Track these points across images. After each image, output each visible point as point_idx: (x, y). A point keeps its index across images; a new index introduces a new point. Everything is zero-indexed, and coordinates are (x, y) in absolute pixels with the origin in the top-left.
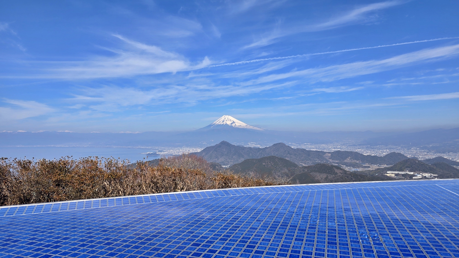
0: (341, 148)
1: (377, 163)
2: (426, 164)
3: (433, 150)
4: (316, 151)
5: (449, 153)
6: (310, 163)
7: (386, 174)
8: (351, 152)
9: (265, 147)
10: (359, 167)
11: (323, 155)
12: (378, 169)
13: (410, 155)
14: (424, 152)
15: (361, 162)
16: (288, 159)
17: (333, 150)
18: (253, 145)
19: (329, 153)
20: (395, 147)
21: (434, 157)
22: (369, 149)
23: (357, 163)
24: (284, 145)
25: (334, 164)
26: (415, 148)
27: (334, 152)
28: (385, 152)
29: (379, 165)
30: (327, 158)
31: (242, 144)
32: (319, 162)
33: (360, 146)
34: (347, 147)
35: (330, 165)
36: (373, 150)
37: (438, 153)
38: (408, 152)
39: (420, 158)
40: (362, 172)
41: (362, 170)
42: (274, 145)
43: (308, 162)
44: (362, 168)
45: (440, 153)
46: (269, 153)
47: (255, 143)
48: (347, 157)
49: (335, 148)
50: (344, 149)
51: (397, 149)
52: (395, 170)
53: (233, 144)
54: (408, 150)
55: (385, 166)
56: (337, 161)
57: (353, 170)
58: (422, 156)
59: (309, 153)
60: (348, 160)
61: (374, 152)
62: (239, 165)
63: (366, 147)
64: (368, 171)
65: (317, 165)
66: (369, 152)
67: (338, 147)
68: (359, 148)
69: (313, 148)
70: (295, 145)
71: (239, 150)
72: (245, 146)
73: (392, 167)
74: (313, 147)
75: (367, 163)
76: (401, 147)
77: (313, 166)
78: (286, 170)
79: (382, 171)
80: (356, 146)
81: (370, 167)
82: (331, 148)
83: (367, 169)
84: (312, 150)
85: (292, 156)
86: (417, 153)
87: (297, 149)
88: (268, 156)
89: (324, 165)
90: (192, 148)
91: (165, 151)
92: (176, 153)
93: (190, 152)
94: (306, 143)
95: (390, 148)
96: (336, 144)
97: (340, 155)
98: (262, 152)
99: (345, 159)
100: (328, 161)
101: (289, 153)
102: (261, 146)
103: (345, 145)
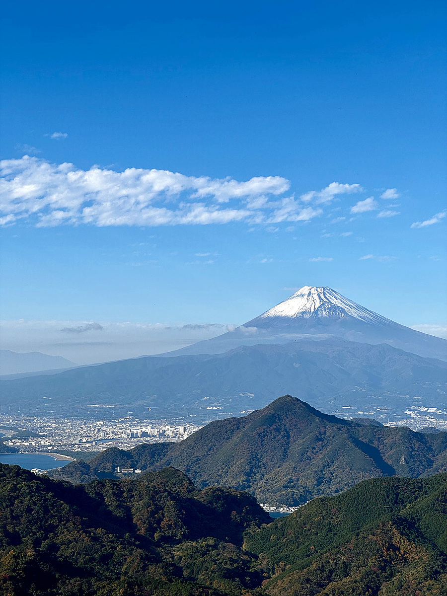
18: (429, 419)
47: (438, 411)
90: (159, 424)
91: (40, 436)
92: (87, 442)
93: (143, 440)
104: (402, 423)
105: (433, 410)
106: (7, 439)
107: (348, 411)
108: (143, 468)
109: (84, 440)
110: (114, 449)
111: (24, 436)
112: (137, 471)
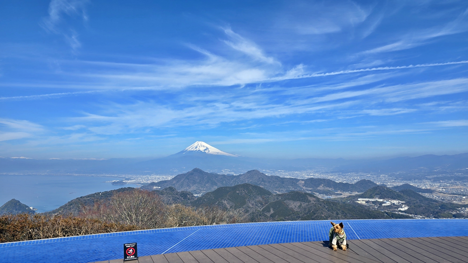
0: (314, 175)
1: (349, 191)
2: (394, 191)
3: (400, 178)
4: (290, 179)
5: (414, 180)
6: (284, 191)
7: (357, 202)
8: (324, 179)
9: (240, 174)
10: (331, 195)
11: (297, 182)
12: (350, 196)
13: (379, 182)
14: (392, 179)
15: (333, 190)
16: (261, 186)
17: (307, 177)
18: (227, 172)
19: (303, 180)
20: (365, 174)
21: (401, 184)
22: (341, 176)
23: (330, 191)
24: (259, 172)
25: (307, 192)
26: (384, 175)
27: (308, 179)
28: (356, 179)
29: (351, 193)
30: (301, 186)
31: (216, 171)
32: (293, 189)
33: (332, 174)
34: (320, 174)
35: (303, 192)
37: (405, 180)
39: (388, 185)
40: (334, 200)
41: (334, 198)
42: (249, 172)
43: (282, 189)
44: (335, 195)
45: (406, 180)
46: (243, 181)
47: (229, 170)
48: (319, 185)
49: (308, 176)
50: (317, 176)
51: (367, 176)
52: (366, 198)
53: (207, 171)
54: (377, 177)
55: (357, 193)
56: (310, 189)
57: (326, 197)
58: (390, 183)
59: (283, 180)
60: (321, 188)
61: (345, 180)
62: (212, 194)
63: (338, 175)
64: (340, 198)
65: (290, 193)
66: (341, 179)
67: (311, 174)
68: (331, 176)
69: (287, 176)
70: (270, 172)
71: (211, 178)
72: (219, 174)
73: (362, 194)
74: (287, 174)
75: (339, 191)
76: (371, 174)
77: (287, 193)
78: (260, 198)
79: (353, 198)
80: (328, 173)
81: (342, 195)
82: (306, 175)
83: (339, 196)
85: (266, 183)
86: (385, 180)
87: (271, 176)
88: (243, 183)
89: (297, 193)
90: (162, 176)
91: (132, 179)
92: (145, 181)
93: (159, 180)
94: (280, 171)
95: (361, 175)
96: (309, 171)
97: (313, 182)
98: (236, 179)
99: (318, 186)
100: (301, 188)
101: (263, 181)
102: (235, 173)
103: (318, 172)
104: (221, 174)
105: (228, 170)
106: (124, 180)
109: (144, 180)
110: (153, 182)
111: (128, 179)
112: (160, 187)
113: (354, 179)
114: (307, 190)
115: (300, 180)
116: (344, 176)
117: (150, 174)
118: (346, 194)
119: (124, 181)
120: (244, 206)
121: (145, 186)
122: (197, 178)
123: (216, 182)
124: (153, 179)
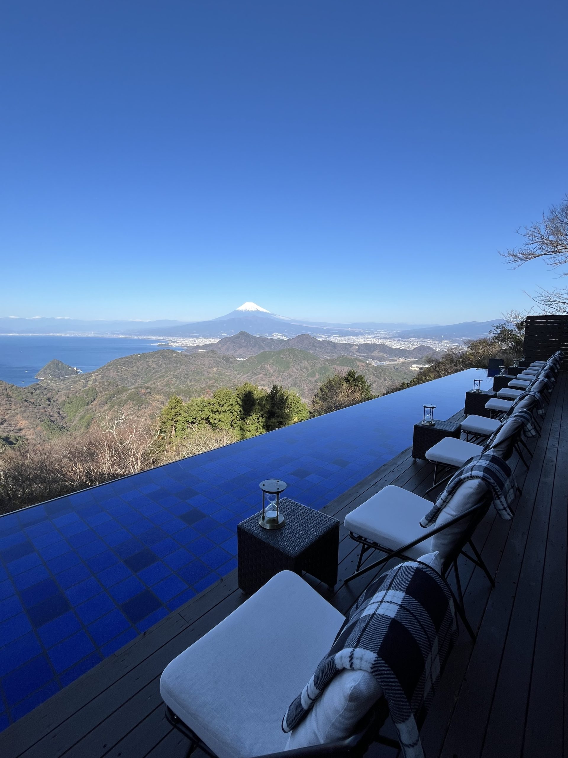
0: (371, 341)
1: (405, 357)
4: (344, 344)
6: (334, 356)
7: (410, 368)
8: (381, 345)
9: (290, 338)
10: (385, 361)
11: (350, 348)
12: (404, 363)
13: (439, 348)
15: (388, 355)
16: (311, 352)
17: (362, 342)
18: (278, 336)
19: (357, 345)
20: (426, 340)
22: (400, 342)
23: (384, 357)
24: (309, 336)
26: (446, 341)
27: (362, 344)
28: (415, 345)
29: (407, 359)
30: (354, 351)
31: (266, 335)
33: (391, 339)
34: (378, 340)
36: (404, 343)
38: (439, 345)
40: (386, 366)
41: (388, 364)
42: (298, 336)
43: (333, 354)
44: (389, 361)
46: (292, 345)
47: (281, 335)
48: (374, 350)
49: (364, 341)
50: (375, 341)
51: (428, 342)
52: (420, 364)
53: (256, 335)
54: (439, 343)
55: (413, 359)
56: (364, 355)
57: (379, 363)
59: (335, 346)
60: (375, 354)
61: (404, 345)
63: (397, 340)
64: (394, 364)
65: (341, 357)
66: (400, 345)
67: (368, 340)
68: (389, 341)
70: (323, 337)
71: (260, 342)
72: (268, 338)
73: (417, 361)
74: (343, 339)
75: (394, 357)
76: (432, 340)
77: (336, 358)
78: (305, 364)
79: (407, 365)
80: (387, 338)
81: (397, 361)
82: (361, 340)
83: (393, 363)
84: (341, 342)
85: (317, 348)
86: (447, 346)
87: (323, 341)
88: (290, 348)
89: (349, 358)
90: (210, 339)
91: (178, 342)
93: (206, 343)
94: (335, 336)
95: (421, 341)
96: (367, 336)
97: (368, 348)
98: (285, 344)
99: (373, 352)
100: (354, 354)
101: (314, 345)
102: (287, 337)
103: (376, 337)
104: (272, 337)
105: (279, 334)
107: (259, 335)
108: (206, 350)
109: (190, 343)
110: (198, 345)
111: (174, 342)
113: (412, 344)
114: (360, 356)
115: (355, 345)
116: (404, 342)
117: (197, 337)
118: (402, 360)
119: (169, 344)
120: (288, 371)
121: (190, 349)
122: (243, 341)
123: (264, 346)
124: (200, 342)
